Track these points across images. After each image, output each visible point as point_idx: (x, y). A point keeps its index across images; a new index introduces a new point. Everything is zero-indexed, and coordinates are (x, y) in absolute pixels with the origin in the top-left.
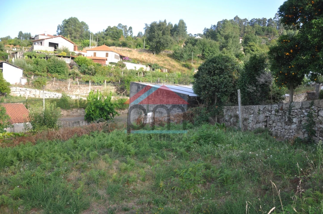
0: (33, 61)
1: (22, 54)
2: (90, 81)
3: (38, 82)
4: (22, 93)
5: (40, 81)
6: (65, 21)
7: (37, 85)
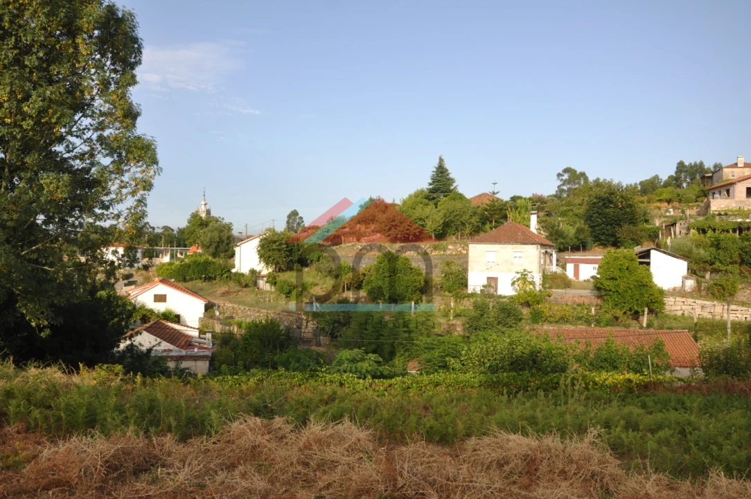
0: (708, 241)
1: (686, 225)
3: (720, 285)
4: (687, 309)
5: (724, 283)
7: (716, 292)
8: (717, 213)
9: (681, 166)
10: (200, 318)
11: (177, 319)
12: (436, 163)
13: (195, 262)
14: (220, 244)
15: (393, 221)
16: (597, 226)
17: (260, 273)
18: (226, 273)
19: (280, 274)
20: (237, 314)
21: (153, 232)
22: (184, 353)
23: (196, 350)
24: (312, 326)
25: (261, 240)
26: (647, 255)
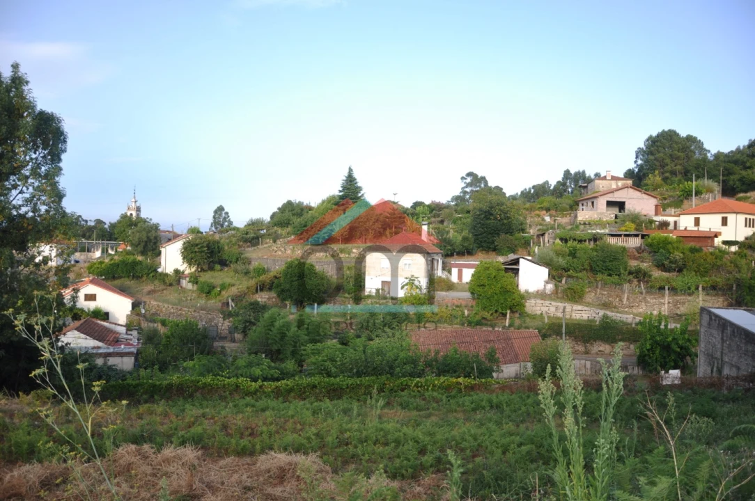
0: (568, 249)
1: (553, 235)
2: (667, 287)
3: (572, 289)
4: (544, 309)
6: (650, 138)
8: (582, 223)
9: (567, 173)
10: (127, 315)
11: (105, 316)
12: (346, 173)
13: (123, 262)
14: (148, 243)
15: (305, 226)
16: (479, 235)
17: (183, 272)
18: (152, 271)
19: (201, 274)
20: (161, 311)
21: (86, 225)
22: (111, 350)
23: (122, 346)
24: (229, 324)
25: (184, 243)
26: (516, 262)
